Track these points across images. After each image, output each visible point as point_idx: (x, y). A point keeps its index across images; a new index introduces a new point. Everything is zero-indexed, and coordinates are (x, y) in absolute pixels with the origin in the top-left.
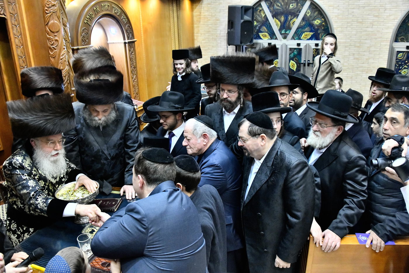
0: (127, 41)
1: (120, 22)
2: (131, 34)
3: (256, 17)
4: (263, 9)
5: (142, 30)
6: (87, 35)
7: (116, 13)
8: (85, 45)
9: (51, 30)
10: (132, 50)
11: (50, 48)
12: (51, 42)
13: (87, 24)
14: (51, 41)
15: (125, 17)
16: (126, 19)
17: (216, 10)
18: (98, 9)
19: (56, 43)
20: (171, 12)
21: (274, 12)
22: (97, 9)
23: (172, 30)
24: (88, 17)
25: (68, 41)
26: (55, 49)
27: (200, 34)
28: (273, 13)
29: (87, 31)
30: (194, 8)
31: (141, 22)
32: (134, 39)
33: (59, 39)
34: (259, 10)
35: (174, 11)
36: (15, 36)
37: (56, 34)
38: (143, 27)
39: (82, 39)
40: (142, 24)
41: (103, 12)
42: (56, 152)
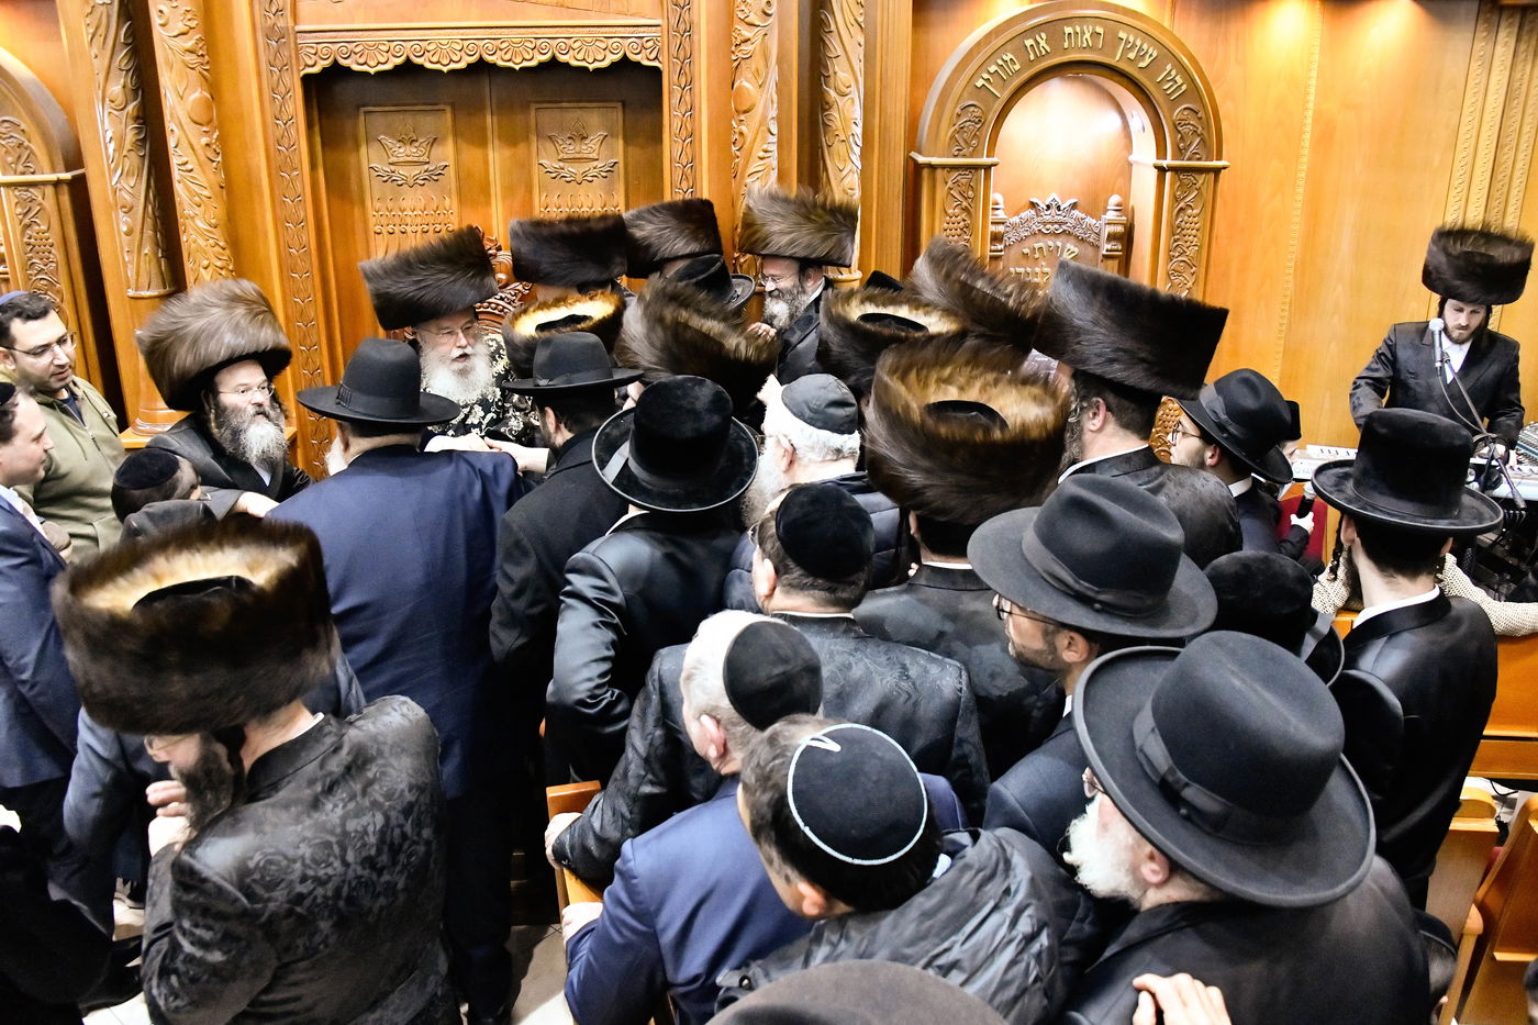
0: (1171, 163)
1: (1147, 90)
2: (1199, 140)
5: (1308, 129)
6: (979, 125)
7: (1129, 59)
8: (964, 156)
9: (735, 104)
10: (1190, 199)
13: (983, 92)
15: (1178, 77)
16: (1180, 81)
18: (1043, 43)
20: (1475, 64)
22: (1038, 43)
24: (993, 68)
29: (980, 113)
31: (1312, 98)
32: (1219, 158)
33: (749, 131)
35: (1496, 62)
37: (742, 117)
38: (1315, 121)
39: (952, 137)
40: (1311, 105)
41: (1064, 54)
42: (460, 352)
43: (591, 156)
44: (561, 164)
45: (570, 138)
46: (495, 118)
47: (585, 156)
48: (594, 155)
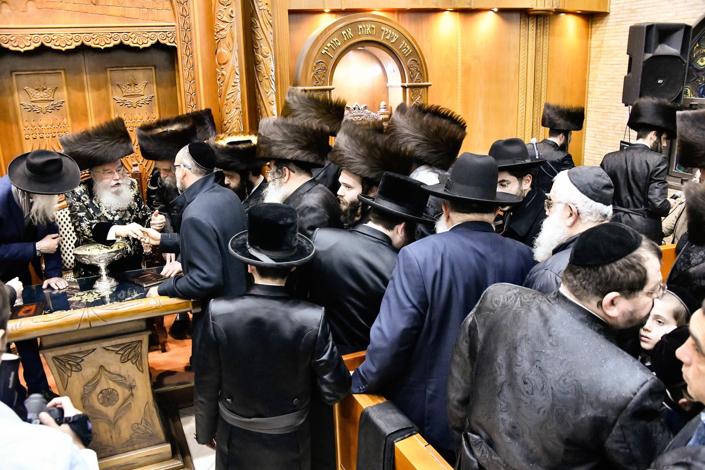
0: (408, 84)
1: (395, 53)
2: (419, 74)
5: (460, 68)
6: (325, 71)
7: (387, 39)
8: (319, 85)
9: (219, 60)
11: (218, 85)
13: (325, 56)
14: (218, 75)
18: (350, 33)
19: (222, 79)
22: (348, 33)
24: (329, 45)
26: (221, 86)
27: (598, 83)
29: (325, 66)
30: (593, 32)
31: (460, 55)
32: (428, 81)
33: (227, 73)
35: (530, 37)
37: (223, 67)
38: (462, 64)
39: (313, 77)
40: (460, 58)
41: (359, 38)
42: (116, 182)
43: (140, 93)
44: (125, 98)
45: (129, 85)
46: (88, 76)
47: (137, 93)
48: (142, 93)
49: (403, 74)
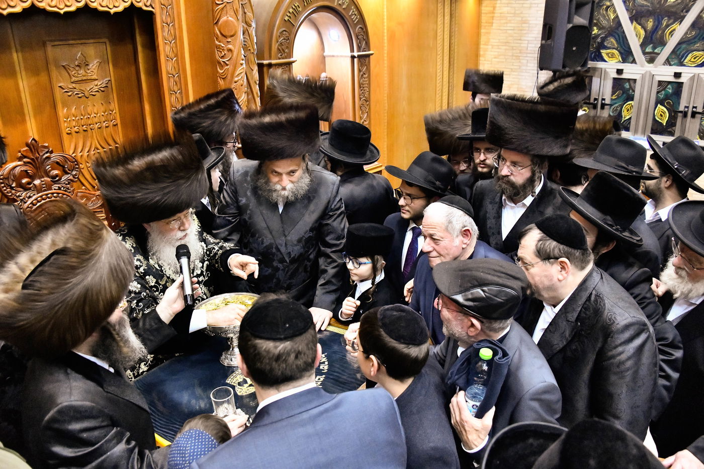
0: (356, 54)
1: (346, 20)
2: (364, 42)
3: (598, 20)
4: (613, 5)
5: (386, 34)
6: (288, 41)
7: (340, 4)
8: (283, 58)
9: (222, 32)
10: (364, 70)
11: (219, 63)
12: (221, 52)
13: (288, 23)
14: (221, 50)
15: (356, 13)
16: (357, 14)
17: (523, 4)
19: (229, 55)
20: (439, 5)
21: (634, 11)
23: (439, 38)
24: (291, 10)
25: (252, 51)
26: (227, 65)
27: (490, 47)
28: (632, 12)
29: (288, 35)
31: (385, 20)
32: (369, 50)
33: (235, 48)
34: (605, 7)
36: (166, 42)
37: (229, 39)
38: (388, 31)
39: (278, 49)
40: (385, 24)
41: (317, 2)
43: (93, 77)
44: (74, 85)
45: (77, 66)
47: (89, 78)
48: (95, 77)
49: (351, 41)
